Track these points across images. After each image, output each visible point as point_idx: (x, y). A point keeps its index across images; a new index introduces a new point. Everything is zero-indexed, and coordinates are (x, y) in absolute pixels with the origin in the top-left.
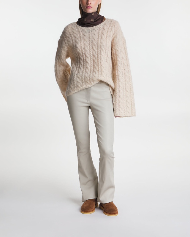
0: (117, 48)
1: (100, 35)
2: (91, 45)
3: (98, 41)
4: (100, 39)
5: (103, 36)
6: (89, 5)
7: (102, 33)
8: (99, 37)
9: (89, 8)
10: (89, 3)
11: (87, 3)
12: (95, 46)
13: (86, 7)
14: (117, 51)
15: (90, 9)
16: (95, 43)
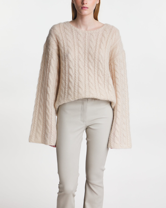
0: (116, 62)
1: (98, 43)
2: (86, 54)
3: (96, 50)
4: (98, 48)
5: (102, 44)
6: (84, 5)
7: (101, 41)
8: (97, 45)
9: (84, 8)
10: (85, 2)
11: (82, 3)
12: (91, 56)
13: (80, 8)
14: (115, 66)
15: (85, 10)
16: (92, 53)
